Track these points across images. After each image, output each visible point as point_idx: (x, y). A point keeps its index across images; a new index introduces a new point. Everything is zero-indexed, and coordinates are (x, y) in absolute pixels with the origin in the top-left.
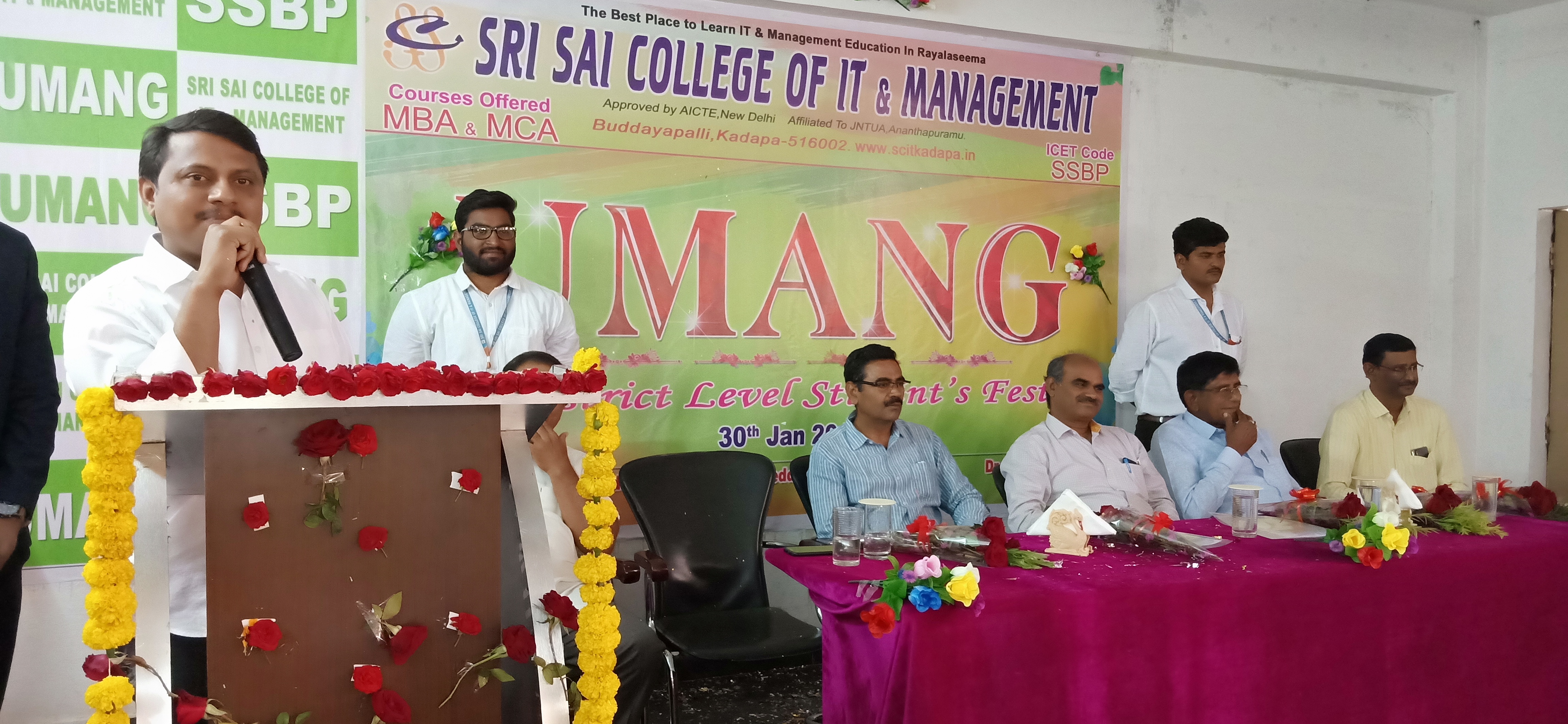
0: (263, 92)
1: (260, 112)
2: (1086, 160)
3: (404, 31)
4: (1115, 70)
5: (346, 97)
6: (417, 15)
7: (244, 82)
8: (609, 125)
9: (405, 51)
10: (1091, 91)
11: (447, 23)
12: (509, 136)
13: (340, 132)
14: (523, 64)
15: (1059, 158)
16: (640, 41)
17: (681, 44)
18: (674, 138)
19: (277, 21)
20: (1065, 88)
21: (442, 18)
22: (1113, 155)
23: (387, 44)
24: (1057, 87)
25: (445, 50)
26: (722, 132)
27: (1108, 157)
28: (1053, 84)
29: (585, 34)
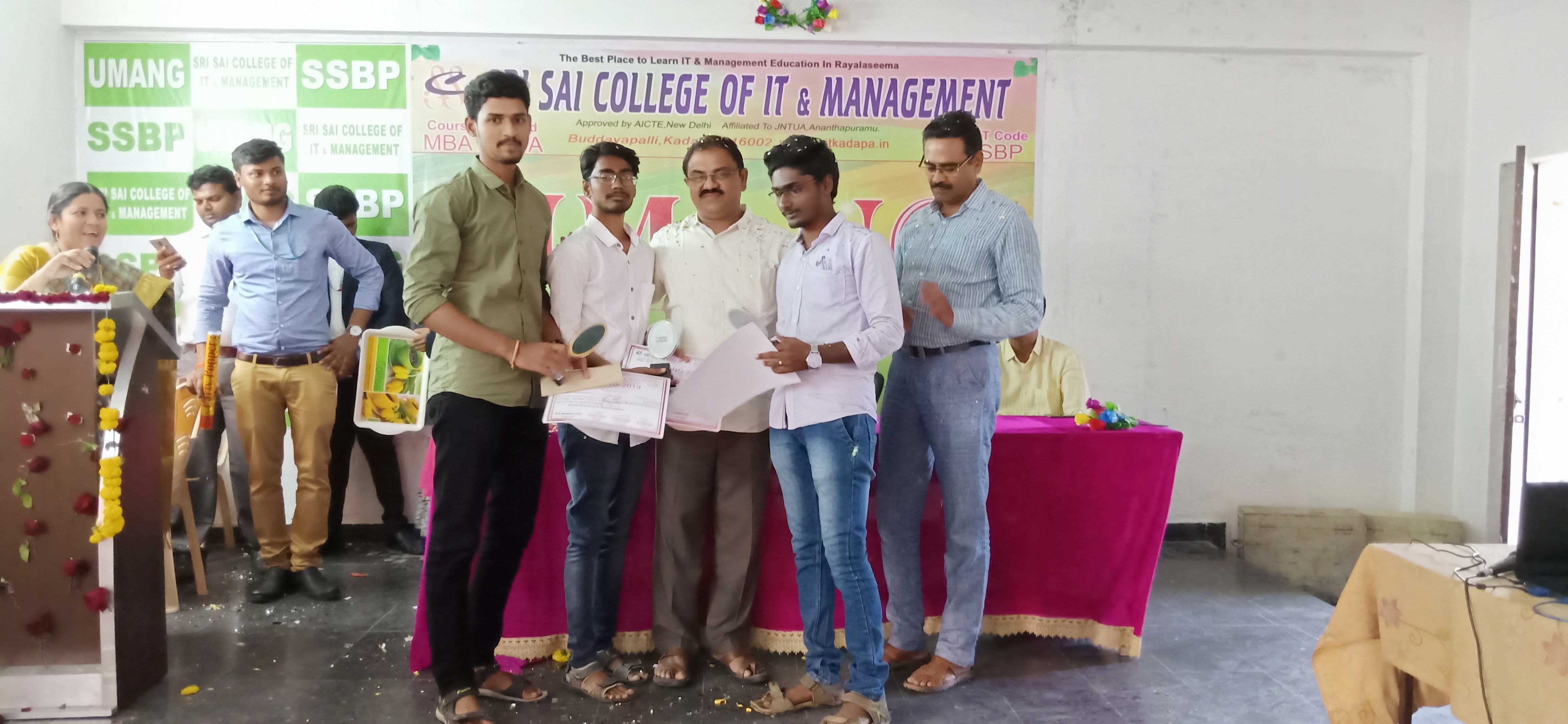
0: (348, 131)
1: (346, 145)
2: (999, 142)
3: (437, 84)
4: (1029, 64)
5: (399, 131)
6: (445, 72)
7: (337, 126)
8: (581, 138)
9: (438, 97)
10: (1004, 84)
11: (465, 76)
13: (396, 154)
16: (603, 76)
17: (635, 76)
20: (977, 84)
21: (463, 73)
22: (1027, 136)
23: (426, 94)
24: (969, 83)
26: (667, 138)
27: (1023, 139)
28: (964, 80)
29: (562, 74)
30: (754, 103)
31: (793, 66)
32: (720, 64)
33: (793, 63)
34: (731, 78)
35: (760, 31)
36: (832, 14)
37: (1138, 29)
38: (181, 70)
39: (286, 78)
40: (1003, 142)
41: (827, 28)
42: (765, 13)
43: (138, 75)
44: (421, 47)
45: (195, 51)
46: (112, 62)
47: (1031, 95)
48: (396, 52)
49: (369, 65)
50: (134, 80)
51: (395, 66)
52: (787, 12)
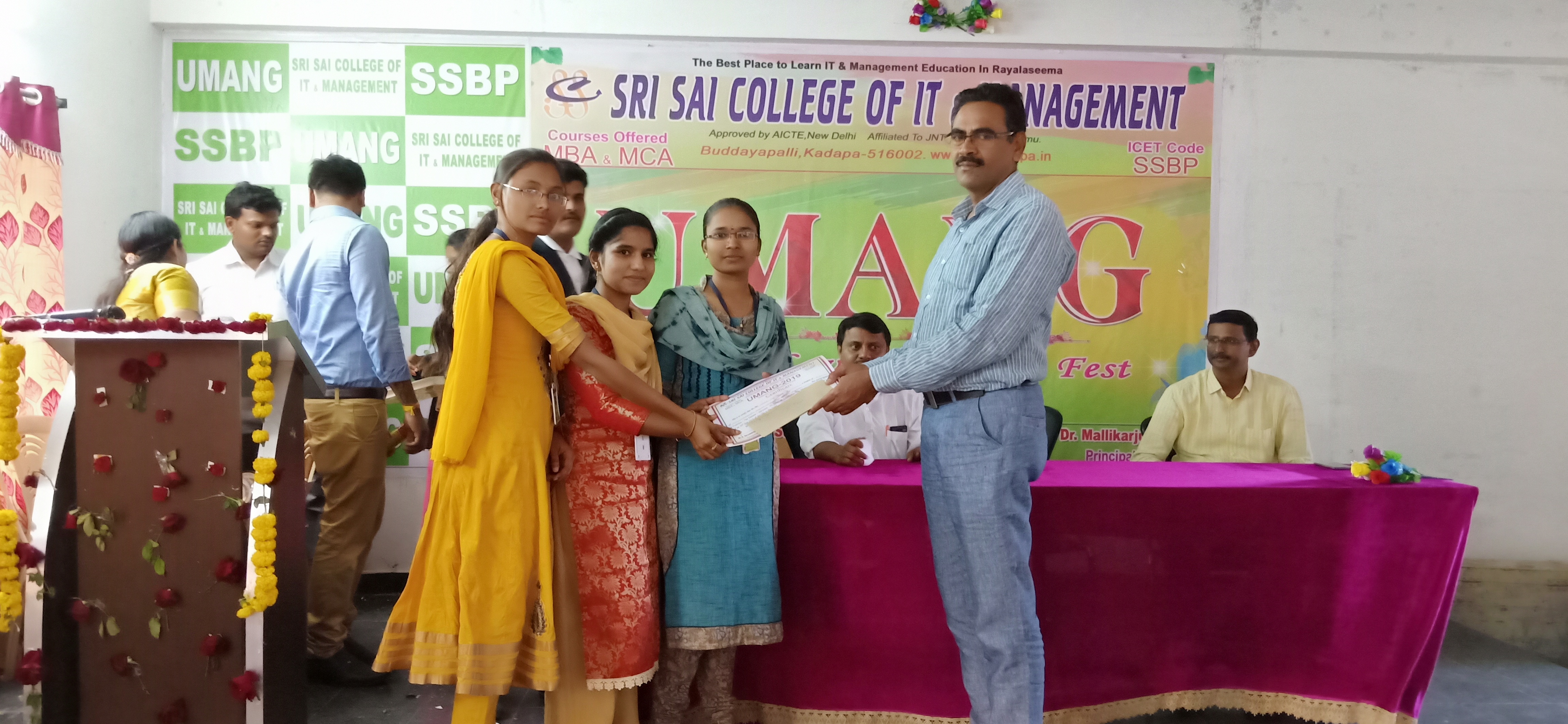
0: (461, 141)
1: (459, 156)
2: (1172, 155)
3: (559, 90)
4: (1205, 69)
6: (568, 77)
7: (449, 135)
8: (714, 150)
9: (559, 105)
10: (1178, 91)
11: (589, 82)
12: (636, 163)
14: (647, 107)
15: (1142, 154)
16: (740, 82)
17: (774, 81)
18: (768, 157)
19: (471, 90)
20: (1149, 91)
21: (586, 78)
22: (1203, 149)
23: (546, 100)
24: (1139, 90)
25: (589, 102)
26: (809, 150)
27: (1198, 152)
28: (1134, 87)
29: (695, 80)
30: (904, 111)
31: (947, 71)
32: (867, 69)
33: (947, 67)
34: (879, 85)
35: (915, 33)
36: (997, 14)
37: (1327, 33)
38: (278, 72)
39: (394, 83)
40: (1177, 154)
41: (990, 29)
42: (922, 13)
43: (231, 77)
44: (542, 49)
45: (295, 52)
46: (203, 63)
47: (1207, 104)
48: (514, 55)
49: (485, 69)
50: (227, 83)
51: (513, 69)
52: (945, 11)
